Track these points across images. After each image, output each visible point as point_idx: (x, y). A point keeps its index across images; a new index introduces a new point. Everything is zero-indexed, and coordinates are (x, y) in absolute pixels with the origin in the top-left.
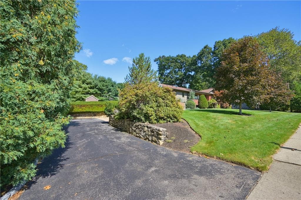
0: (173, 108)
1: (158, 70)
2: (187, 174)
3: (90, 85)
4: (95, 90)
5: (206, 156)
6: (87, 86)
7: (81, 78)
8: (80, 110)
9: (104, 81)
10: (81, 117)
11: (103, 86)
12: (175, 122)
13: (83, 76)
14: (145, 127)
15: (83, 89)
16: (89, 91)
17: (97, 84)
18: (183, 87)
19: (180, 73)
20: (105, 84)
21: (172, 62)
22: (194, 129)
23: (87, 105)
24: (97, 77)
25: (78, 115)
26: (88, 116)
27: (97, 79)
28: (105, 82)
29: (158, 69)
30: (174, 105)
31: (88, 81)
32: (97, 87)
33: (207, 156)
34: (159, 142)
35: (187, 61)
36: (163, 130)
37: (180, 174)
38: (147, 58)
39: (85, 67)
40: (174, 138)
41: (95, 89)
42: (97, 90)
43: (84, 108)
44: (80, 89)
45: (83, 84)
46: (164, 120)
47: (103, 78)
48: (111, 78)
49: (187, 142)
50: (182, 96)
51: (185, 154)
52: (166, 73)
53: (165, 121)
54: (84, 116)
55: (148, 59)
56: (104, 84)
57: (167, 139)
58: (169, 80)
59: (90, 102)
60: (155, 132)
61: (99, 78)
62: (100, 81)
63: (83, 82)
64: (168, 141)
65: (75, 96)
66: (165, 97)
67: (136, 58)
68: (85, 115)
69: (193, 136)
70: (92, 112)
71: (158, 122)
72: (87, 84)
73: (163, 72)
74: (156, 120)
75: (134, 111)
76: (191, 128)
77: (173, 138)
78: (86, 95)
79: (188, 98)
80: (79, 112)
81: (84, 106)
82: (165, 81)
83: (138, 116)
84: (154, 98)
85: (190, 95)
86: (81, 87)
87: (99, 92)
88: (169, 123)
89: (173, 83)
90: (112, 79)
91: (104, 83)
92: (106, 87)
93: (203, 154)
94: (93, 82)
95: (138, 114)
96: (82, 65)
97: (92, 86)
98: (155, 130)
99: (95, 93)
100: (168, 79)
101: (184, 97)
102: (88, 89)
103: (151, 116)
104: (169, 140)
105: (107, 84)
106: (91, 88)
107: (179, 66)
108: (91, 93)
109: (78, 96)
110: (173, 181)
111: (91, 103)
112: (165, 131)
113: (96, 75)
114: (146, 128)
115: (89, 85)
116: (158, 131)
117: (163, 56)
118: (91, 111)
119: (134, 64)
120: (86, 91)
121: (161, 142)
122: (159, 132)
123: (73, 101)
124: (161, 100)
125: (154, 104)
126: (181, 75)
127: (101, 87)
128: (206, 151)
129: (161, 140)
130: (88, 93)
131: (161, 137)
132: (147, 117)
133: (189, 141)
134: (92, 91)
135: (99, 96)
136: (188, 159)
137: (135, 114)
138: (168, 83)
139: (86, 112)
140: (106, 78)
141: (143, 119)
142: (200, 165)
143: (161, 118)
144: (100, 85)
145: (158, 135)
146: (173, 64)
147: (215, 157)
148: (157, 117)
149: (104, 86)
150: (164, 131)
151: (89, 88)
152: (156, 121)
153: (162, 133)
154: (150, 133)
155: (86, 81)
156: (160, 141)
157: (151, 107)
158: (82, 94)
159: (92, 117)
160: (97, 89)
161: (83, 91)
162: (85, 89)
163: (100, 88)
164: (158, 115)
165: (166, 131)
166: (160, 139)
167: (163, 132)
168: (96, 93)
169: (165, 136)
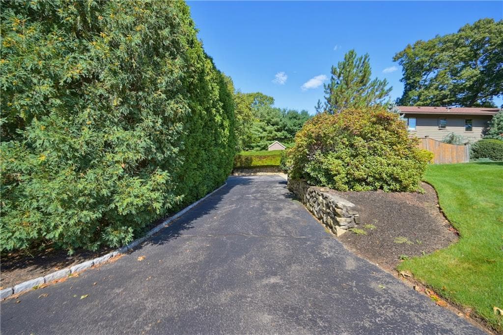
0: (394, 159)
1: (403, 79)
2: (329, 322)
3: (277, 126)
4: (283, 134)
5: (435, 296)
6: (272, 129)
7: (265, 117)
8: (260, 163)
9: (295, 118)
10: (262, 174)
11: (294, 126)
12: (396, 191)
13: (268, 113)
14: (319, 195)
15: (269, 133)
16: (276, 135)
17: (285, 123)
18: (478, 106)
19: (467, 72)
20: (298, 122)
21: (443, 50)
22: (446, 215)
23: (268, 156)
24: (286, 112)
25: (258, 170)
26: (270, 172)
27: (286, 116)
28: (298, 118)
29: (404, 75)
30: (397, 153)
31: (273, 120)
32: (286, 128)
33: (441, 297)
34: (336, 229)
35: (494, 33)
36: (344, 206)
37: (313, 313)
38: (362, 58)
39: (271, 100)
40: (372, 227)
41: (283, 131)
42: (285, 133)
43: (265, 160)
44: (264, 133)
45: (268, 125)
46: (367, 184)
47: (295, 112)
48: (306, 110)
49: (404, 244)
50: (464, 128)
51: (377, 270)
52: (425, 81)
53: (370, 188)
54: (265, 172)
55: (365, 59)
56: (295, 122)
57: (356, 226)
58: (434, 96)
59: (273, 151)
60: (331, 208)
61: (288, 113)
62: (290, 119)
63: (268, 123)
64: (355, 230)
65: (259, 144)
66: (374, 136)
67: (339, 64)
68: (267, 171)
69: (435, 232)
70: (275, 166)
71: (352, 188)
72: (273, 125)
73: (417, 79)
74: (346, 183)
75: (307, 166)
76: (440, 209)
77: (369, 226)
78: (272, 141)
79: (485, 133)
80: (258, 166)
81: (265, 157)
82: (422, 98)
83: (312, 174)
84: (346, 139)
85: (493, 124)
86: (265, 131)
87: (289, 136)
88: (379, 191)
89: (445, 100)
90: (309, 113)
91: (295, 120)
92: (299, 126)
93: (427, 287)
94: (281, 121)
95: (314, 170)
96: (267, 97)
97: (279, 127)
98: (332, 204)
99: (283, 137)
100: (432, 93)
101: (471, 130)
102: (275, 133)
103: (336, 175)
104: (358, 228)
105: (300, 122)
106: (278, 130)
107: (465, 54)
108: (278, 138)
109: (262, 143)
110: (281, 322)
111: (274, 153)
112: (349, 209)
113: (284, 109)
114: (321, 198)
115: (275, 126)
116: (336, 207)
117: (418, 43)
118: (274, 164)
119: (334, 77)
120: (271, 135)
121: (340, 231)
122: (336, 209)
123: (257, 151)
124: (359, 142)
125: (345, 152)
126: (472, 77)
127: (291, 128)
128: (443, 282)
129: (340, 226)
130: (274, 139)
131: (338, 219)
132: (330, 177)
133: (409, 242)
134: (279, 134)
135: (290, 142)
136: (373, 285)
137: (308, 170)
138: (429, 101)
139: (268, 165)
140: (300, 112)
141: (323, 179)
142: (389, 314)
143: (360, 181)
144: (289, 124)
145: (335, 215)
146: (445, 55)
147: (468, 310)
148: (348, 178)
149: (296, 126)
150: (347, 209)
151: (276, 131)
152: (347, 186)
153: (341, 212)
154: (324, 209)
155: (271, 121)
156: (337, 227)
157: (337, 158)
158: (268, 140)
159: (275, 173)
160: (286, 130)
161: (268, 136)
162: (271, 132)
163: (289, 129)
164: (350, 174)
165: (353, 209)
166: (338, 223)
167: (345, 209)
168: (286, 137)
169: (349, 220)
